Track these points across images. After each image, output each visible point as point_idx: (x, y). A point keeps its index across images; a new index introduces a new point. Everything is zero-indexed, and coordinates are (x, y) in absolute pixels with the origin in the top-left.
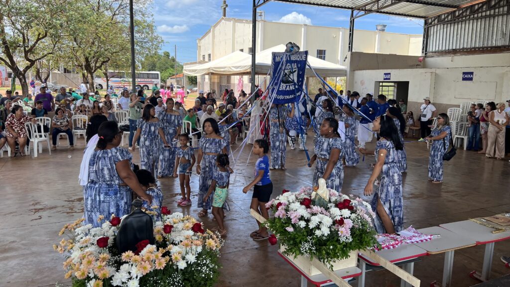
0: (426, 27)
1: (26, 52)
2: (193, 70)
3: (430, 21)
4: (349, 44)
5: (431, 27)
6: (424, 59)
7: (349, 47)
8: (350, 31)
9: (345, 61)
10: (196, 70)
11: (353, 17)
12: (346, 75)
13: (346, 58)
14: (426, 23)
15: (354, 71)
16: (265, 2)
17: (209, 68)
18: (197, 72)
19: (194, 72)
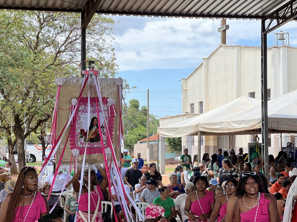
2: (172, 129)
10: (177, 129)
16: (279, 24)
17: (197, 124)
18: (178, 131)
19: (175, 132)
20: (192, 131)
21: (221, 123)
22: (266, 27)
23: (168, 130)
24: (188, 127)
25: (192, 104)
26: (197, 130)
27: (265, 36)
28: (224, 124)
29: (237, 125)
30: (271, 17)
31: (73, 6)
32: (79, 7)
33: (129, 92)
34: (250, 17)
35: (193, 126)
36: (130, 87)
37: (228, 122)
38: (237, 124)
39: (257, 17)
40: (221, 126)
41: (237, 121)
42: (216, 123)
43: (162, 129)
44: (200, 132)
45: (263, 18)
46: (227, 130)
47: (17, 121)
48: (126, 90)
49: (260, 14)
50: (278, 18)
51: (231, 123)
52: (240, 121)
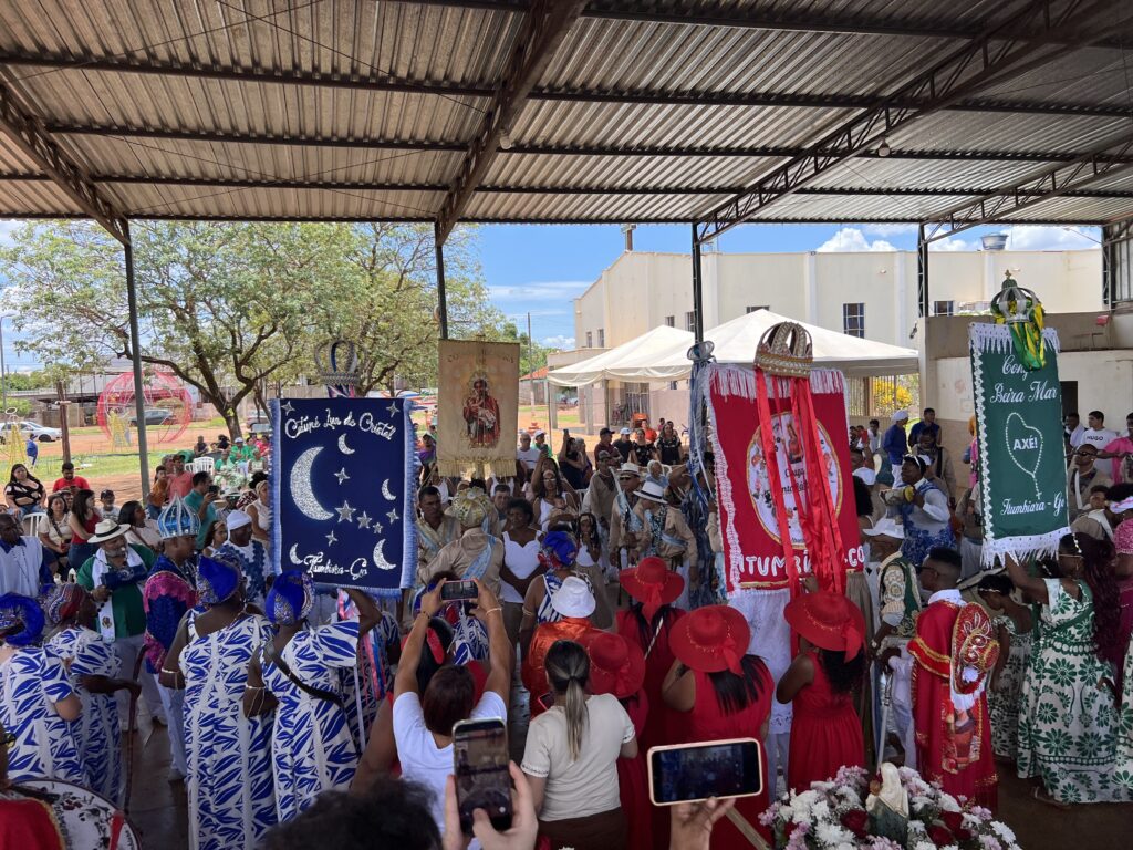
0: (1108, 243)
1: (238, 365)
2: (569, 374)
3: (1116, 229)
4: (921, 300)
5: (1120, 242)
6: (1110, 319)
7: (921, 306)
8: (920, 271)
9: (912, 337)
10: (574, 375)
11: (923, 238)
12: (918, 370)
13: (915, 330)
14: (1106, 235)
15: (936, 359)
16: (718, 231)
17: (601, 370)
18: (572, 378)
19: (568, 379)
22: (699, 234)
27: (698, 247)
28: (641, 371)
30: (707, 219)
31: (422, 214)
32: (431, 215)
34: (676, 220)
35: (597, 371)
39: (685, 220)
42: (630, 368)
45: (695, 221)
49: (691, 216)
50: (716, 221)
51: (650, 370)
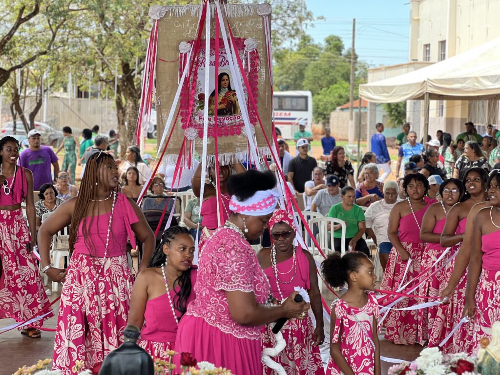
2: (383, 87)
10: (391, 88)
17: (425, 81)
18: (392, 92)
19: (387, 93)
20: (416, 92)
21: (466, 79)
23: (376, 90)
24: (410, 85)
25: (427, 46)
26: (424, 91)
28: (469, 81)
29: (490, 84)
33: (312, 25)
35: (418, 83)
36: (315, 17)
37: (476, 78)
38: (491, 82)
40: (463, 85)
41: (492, 76)
42: (457, 79)
43: (366, 89)
44: (428, 95)
46: (474, 92)
47: (126, 69)
48: (308, 21)
51: (481, 79)
52: (496, 76)
